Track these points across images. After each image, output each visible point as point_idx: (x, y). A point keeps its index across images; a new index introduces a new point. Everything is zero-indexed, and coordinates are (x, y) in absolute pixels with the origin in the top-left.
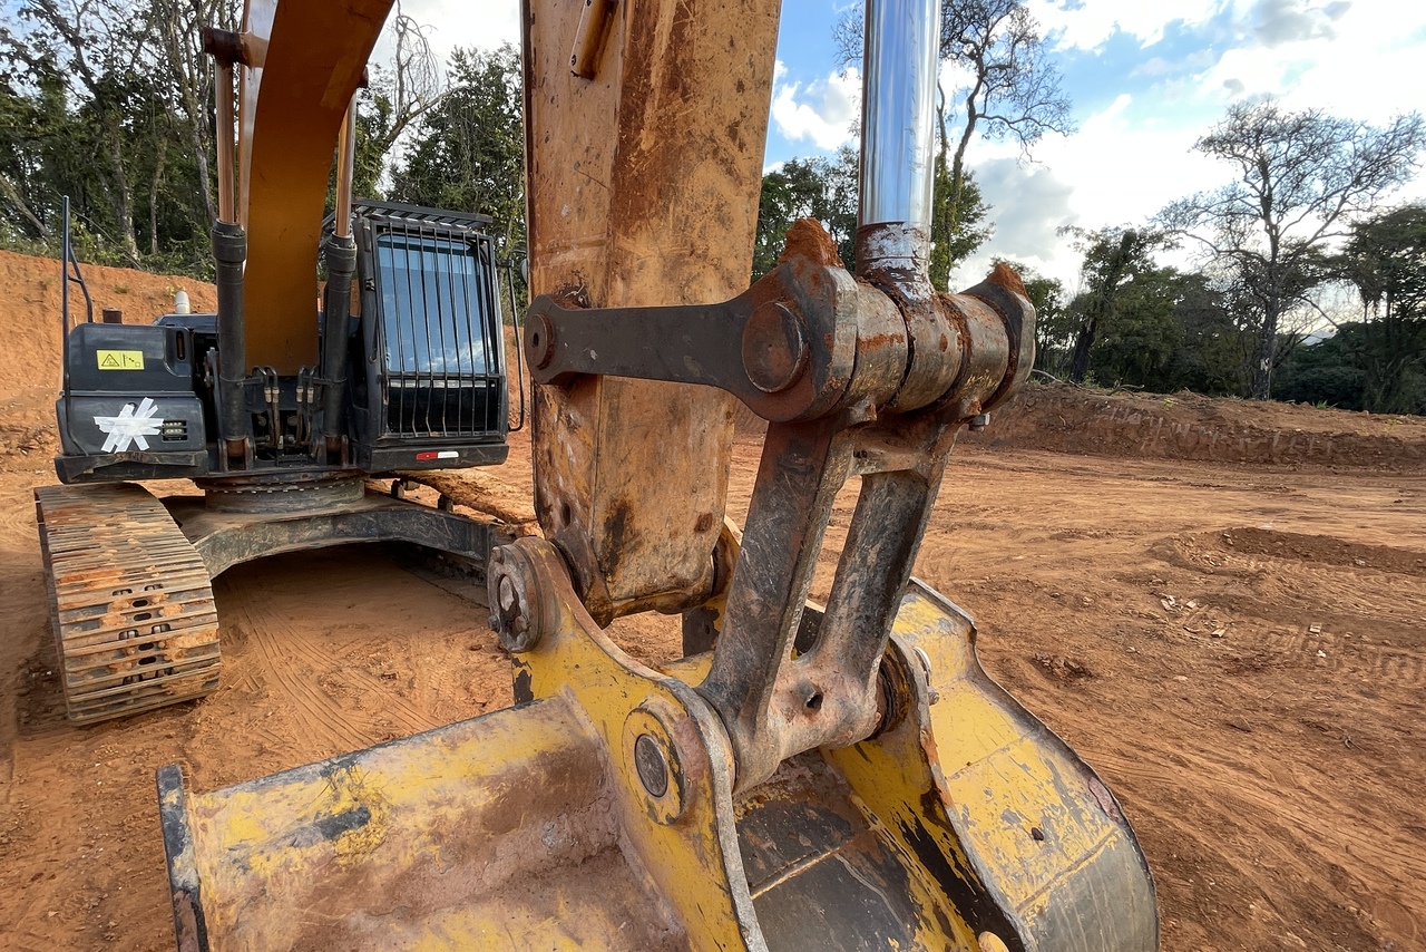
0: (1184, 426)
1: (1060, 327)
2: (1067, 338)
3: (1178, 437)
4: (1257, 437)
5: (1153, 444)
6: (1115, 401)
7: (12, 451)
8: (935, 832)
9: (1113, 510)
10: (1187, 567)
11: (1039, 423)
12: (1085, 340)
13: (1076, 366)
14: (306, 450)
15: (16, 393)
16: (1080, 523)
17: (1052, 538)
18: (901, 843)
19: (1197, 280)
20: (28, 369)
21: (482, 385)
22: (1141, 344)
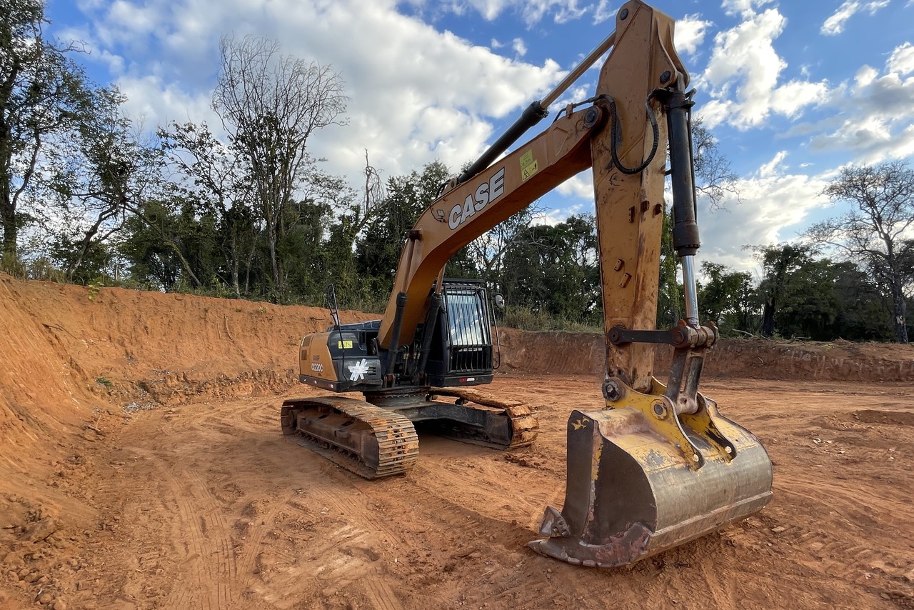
0: (840, 360)
1: (755, 300)
2: (761, 308)
3: (837, 367)
4: (888, 366)
5: (821, 372)
6: (792, 347)
7: (194, 393)
8: (712, 430)
9: (793, 406)
10: (831, 428)
11: (746, 362)
12: (769, 310)
13: (768, 325)
14: (409, 379)
15: (193, 364)
16: (773, 412)
17: (757, 419)
18: (705, 436)
19: (847, 266)
20: (198, 352)
21: (480, 349)
22: (814, 310)
